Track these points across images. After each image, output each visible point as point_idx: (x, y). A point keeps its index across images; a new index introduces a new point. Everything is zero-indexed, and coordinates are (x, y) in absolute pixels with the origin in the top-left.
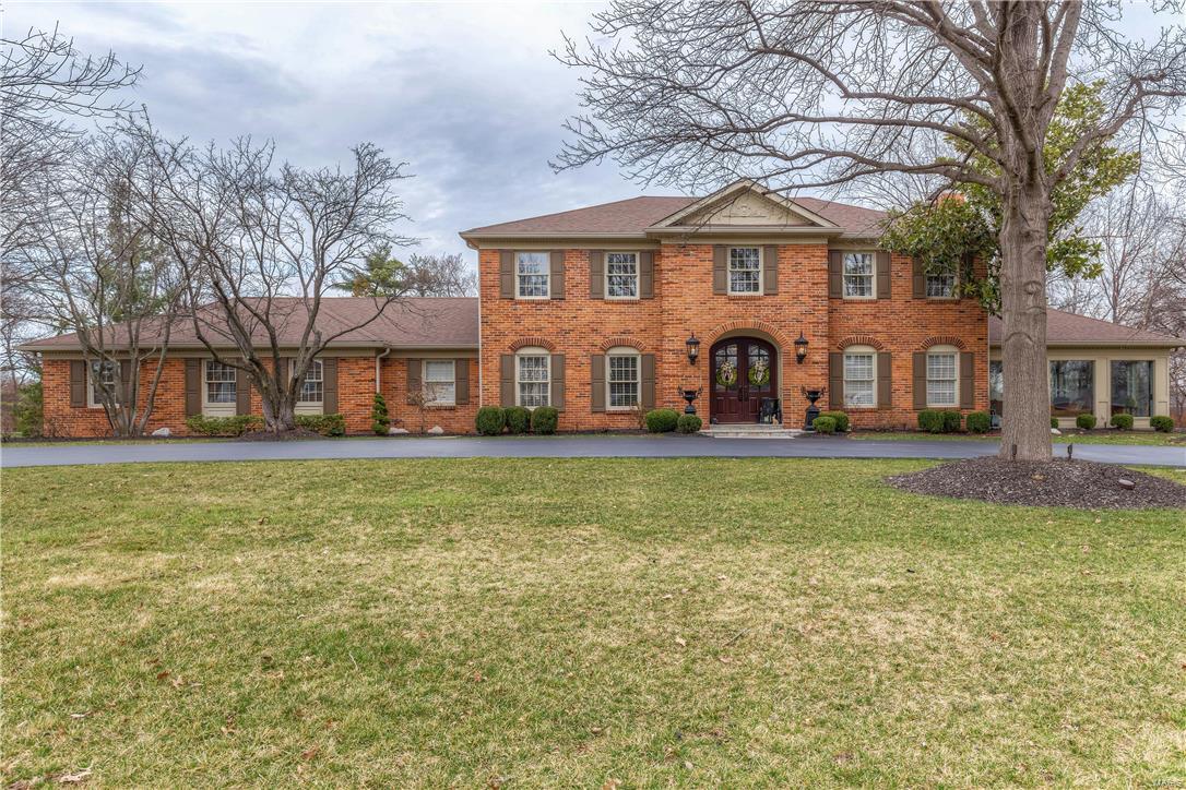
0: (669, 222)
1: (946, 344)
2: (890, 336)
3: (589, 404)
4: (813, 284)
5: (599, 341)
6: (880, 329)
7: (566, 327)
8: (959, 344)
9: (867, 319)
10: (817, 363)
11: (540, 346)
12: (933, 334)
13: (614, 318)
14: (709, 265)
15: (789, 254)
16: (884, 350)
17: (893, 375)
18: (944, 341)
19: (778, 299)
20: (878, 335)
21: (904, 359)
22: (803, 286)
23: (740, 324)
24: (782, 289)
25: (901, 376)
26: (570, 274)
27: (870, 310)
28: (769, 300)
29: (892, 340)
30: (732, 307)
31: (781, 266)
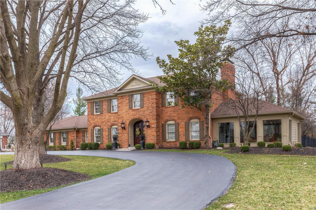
0: (117, 90)
1: (195, 119)
2: (178, 117)
3: (107, 142)
4: (152, 103)
5: (109, 124)
6: (175, 115)
7: (103, 121)
8: (199, 118)
9: (172, 112)
10: (154, 128)
11: (98, 126)
12: (191, 116)
13: (112, 117)
14: (128, 101)
15: (146, 95)
16: (177, 122)
17: (180, 130)
18: (194, 118)
19: (144, 109)
20: (175, 117)
21: (182, 124)
22: (150, 105)
23: (135, 117)
24: (145, 106)
25: (182, 130)
26: (104, 107)
27: (173, 109)
28: (142, 109)
29: (179, 118)
30: (133, 112)
31: (144, 99)
